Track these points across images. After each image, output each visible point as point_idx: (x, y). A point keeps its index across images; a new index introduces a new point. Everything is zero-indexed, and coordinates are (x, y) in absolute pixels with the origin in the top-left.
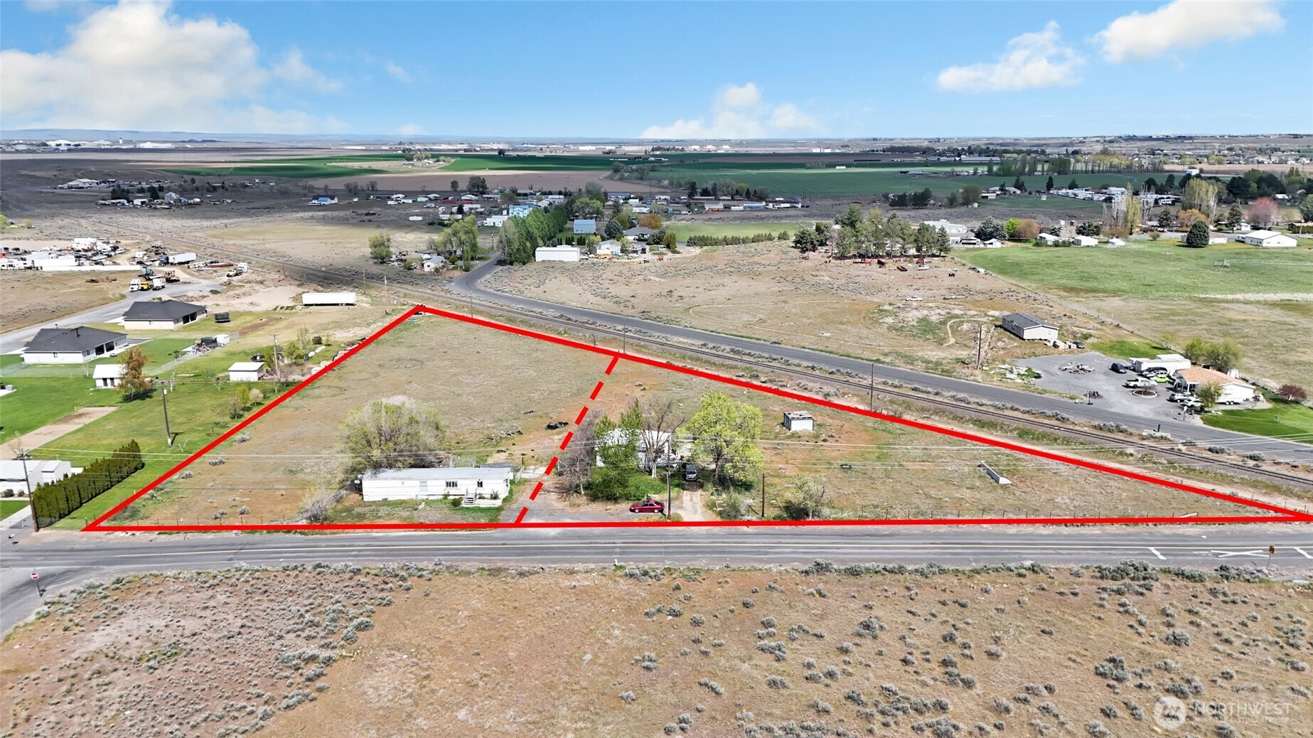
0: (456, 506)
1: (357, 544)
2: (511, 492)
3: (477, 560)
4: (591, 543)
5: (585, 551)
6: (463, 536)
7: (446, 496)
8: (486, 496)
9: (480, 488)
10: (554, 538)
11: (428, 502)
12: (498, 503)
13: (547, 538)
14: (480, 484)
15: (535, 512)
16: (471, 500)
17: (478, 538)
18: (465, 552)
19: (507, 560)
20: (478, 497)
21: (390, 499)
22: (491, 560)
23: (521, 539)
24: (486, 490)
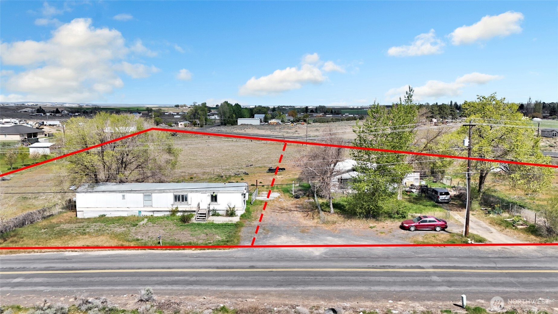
0: (185, 222)
1: (32, 266)
2: (247, 210)
3: (214, 293)
4: (384, 267)
5: (383, 279)
6: (191, 256)
7: (174, 212)
8: (220, 213)
9: (214, 203)
10: (322, 259)
11: (151, 219)
12: (235, 220)
13: (312, 259)
14: (214, 198)
15: (283, 229)
16: (203, 216)
17: (214, 259)
18: (194, 279)
19: (264, 293)
20: (211, 213)
21: (108, 215)
22: (235, 293)
23: (275, 261)
24: (221, 205)
